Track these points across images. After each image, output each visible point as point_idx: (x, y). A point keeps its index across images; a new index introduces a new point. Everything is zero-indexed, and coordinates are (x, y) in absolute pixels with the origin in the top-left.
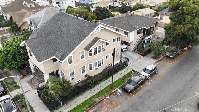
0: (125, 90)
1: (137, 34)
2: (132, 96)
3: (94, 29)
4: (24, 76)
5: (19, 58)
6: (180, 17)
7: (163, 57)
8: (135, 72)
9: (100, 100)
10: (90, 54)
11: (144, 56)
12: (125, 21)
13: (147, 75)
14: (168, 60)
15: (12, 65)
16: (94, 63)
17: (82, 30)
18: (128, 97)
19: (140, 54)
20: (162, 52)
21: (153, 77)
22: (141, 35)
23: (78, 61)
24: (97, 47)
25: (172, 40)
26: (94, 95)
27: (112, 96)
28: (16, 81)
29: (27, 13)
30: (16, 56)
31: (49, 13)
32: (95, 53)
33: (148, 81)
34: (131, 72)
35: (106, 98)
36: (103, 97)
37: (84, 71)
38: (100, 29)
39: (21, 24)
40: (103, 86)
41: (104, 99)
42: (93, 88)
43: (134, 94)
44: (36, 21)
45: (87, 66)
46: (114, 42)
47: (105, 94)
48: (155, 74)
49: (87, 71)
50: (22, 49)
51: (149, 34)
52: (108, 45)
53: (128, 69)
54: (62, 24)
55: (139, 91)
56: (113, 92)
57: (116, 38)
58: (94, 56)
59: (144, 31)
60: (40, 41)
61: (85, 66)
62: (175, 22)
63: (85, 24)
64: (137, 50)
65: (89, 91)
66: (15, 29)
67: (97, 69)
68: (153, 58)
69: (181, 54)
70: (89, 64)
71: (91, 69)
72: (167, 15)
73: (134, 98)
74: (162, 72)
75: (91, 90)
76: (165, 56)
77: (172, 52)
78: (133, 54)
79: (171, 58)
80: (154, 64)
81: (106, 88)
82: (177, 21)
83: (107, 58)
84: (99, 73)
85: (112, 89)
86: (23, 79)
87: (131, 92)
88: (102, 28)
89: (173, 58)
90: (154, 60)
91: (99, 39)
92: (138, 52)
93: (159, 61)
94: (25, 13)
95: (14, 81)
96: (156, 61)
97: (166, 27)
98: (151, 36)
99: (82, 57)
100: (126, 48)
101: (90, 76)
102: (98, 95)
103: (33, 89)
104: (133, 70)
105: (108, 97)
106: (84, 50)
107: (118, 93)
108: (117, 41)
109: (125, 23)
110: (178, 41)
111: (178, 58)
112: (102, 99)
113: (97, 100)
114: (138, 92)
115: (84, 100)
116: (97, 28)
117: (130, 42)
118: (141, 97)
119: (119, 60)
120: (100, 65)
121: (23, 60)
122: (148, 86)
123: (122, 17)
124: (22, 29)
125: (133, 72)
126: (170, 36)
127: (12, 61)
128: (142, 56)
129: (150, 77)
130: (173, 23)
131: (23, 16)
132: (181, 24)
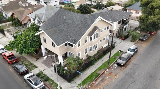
0: (119, 65)
1: (118, 24)
2: (125, 68)
3: (95, 20)
4: (37, 59)
5: (34, 44)
6: (150, 11)
7: (138, 40)
8: (121, 51)
9: (102, 72)
10: (91, 39)
11: (124, 40)
12: (108, 15)
13: (132, 53)
14: (142, 42)
15: (29, 50)
16: (93, 46)
17: (85, 21)
18: (122, 69)
19: (121, 38)
20: (138, 37)
21: (135, 54)
22: (121, 24)
23: (83, 44)
24: (96, 34)
25: (145, 27)
26: (97, 69)
27: (110, 69)
28: (32, 63)
29: (26, 10)
30: (32, 43)
31: (48, 10)
32: (94, 38)
33: (132, 57)
34: (118, 52)
35: (106, 71)
36: (104, 70)
37: (86, 52)
38: (99, 20)
39: (22, 19)
40: (101, 63)
41: (105, 72)
42: (94, 64)
43: (126, 67)
44: (40, 16)
45: (88, 48)
46: (105, 30)
47: (104, 68)
48: (136, 52)
49: (88, 52)
50: (36, 38)
51: (126, 24)
52: (102, 32)
53: (115, 50)
54: (66, 17)
55: (128, 64)
56: (110, 66)
57: (107, 27)
58: (94, 40)
59: (122, 22)
60: (55, 30)
61: (87, 48)
62: (147, 14)
63: (86, 17)
64: (119, 36)
65: (92, 67)
66: (17, 23)
67: (95, 50)
68: (132, 41)
69: (150, 38)
70: (89, 47)
71: (91, 50)
72: (133, 10)
73: (127, 69)
74: (140, 51)
75: (93, 65)
76: (139, 40)
77: (144, 36)
78: (116, 39)
79: (144, 41)
80: (134, 45)
81: (104, 64)
82: (148, 13)
83: (100, 42)
84: (95, 53)
85: (109, 64)
86: (37, 61)
87: (124, 65)
88: (100, 19)
89: (146, 40)
90: (132, 43)
91: (98, 27)
92: (119, 37)
93: (136, 43)
94: (24, 11)
95: (30, 63)
96: (134, 43)
97: (140, 18)
98: (127, 25)
99: (86, 41)
100: (110, 35)
101: (90, 56)
102: (100, 69)
103: (49, 67)
104: (120, 50)
105: (107, 70)
106: (87, 36)
107: (114, 67)
108: (107, 29)
109: (108, 16)
110: (150, 28)
111: (149, 41)
112: (104, 72)
113: (100, 72)
114: (128, 66)
115: (91, 73)
116: (97, 19)
117: (114, 30)
118: (131, 69)
119: (108, 44)
120: (96, 48)
121: (37, 46)
122: (134, 61)
123: (105, 12)
124: (23, 23)
125: (120, 52)
126: (144, 25)
127: (29, 48)
128: (123, 40)
129: (134, 54)
130: (145, 15)
131: (22, 13)
132: (151, 15)
